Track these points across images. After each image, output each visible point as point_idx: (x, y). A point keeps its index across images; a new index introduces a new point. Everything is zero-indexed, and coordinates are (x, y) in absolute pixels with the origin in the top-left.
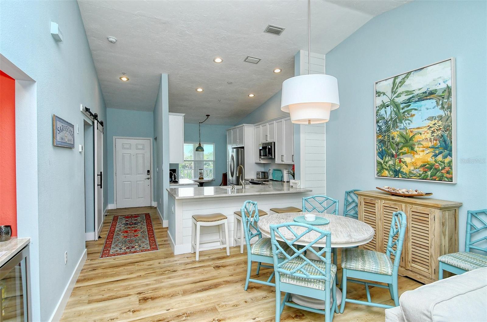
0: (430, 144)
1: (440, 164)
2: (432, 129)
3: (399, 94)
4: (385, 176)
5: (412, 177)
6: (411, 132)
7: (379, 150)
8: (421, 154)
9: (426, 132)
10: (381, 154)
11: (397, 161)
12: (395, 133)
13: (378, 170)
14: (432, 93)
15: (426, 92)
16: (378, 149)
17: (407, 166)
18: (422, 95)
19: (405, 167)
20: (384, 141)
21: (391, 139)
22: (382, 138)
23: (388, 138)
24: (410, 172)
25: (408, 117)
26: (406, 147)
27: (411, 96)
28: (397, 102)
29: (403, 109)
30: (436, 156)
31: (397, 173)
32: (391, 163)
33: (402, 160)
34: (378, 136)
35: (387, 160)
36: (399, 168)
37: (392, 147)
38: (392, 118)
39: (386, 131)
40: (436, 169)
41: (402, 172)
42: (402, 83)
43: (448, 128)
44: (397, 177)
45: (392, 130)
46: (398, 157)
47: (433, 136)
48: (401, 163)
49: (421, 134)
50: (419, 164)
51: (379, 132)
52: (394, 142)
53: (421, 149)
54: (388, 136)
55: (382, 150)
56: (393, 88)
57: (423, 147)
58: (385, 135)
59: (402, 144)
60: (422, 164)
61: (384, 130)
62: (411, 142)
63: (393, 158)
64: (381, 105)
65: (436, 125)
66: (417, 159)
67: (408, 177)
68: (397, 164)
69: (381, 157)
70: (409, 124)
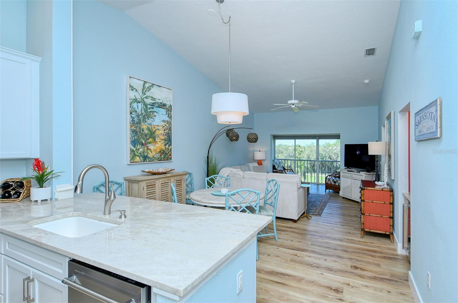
0: (163, 138)
1: (167, 150)
2: (164, 128)
3: (147, 96)
4: (137, 161)
5: (154, 160)
6: (154, 127)
7: (132, 139)
8: (159, 143)
9: (161, 129)
10: (134, 143)
11: (146, 148)
12: (144, 126)
13: (131, 157)
14: (164, 105)
15: (161, 103)
16: (131, 137)
17: (151, 152)
18: (160, 104)
19: (150, 153)
20: (136, 131)
21: (141, 130)
22: (135, 128)
23: (140, 130)
24: (153, 157)
25: (153, 116)
26: (151, 138)
27: (154, 102)
28: (146, 102)
29: (149, 109)
30: (165, 145)
31: (145, 158)
32: (141, 150)
33: (149, 147)
34: (131, 126)
35: (138, 148)
36: (147, 154)
37: (142, 138)
38: (142, 114)
39: (138, 123)
40: (165, 153)
41: (149, 157)
42: (149, 89)
43: (170, 129)
44: (145, 161)
45: (142, 124)
46: (146, 145)
47: (165, 132)
48: (148, 150)
49: (159, 130)
50: (158, 150)
51: (132, 123)
52: (144, 133)
53: (159, 140)
54: (139, 127)
55: (135, 139)
56: (143, 90)
57: (160, 139)
58: (137, 126)
59: (149, 136)
60: (159, 150)
61: (136, 122)
62: (154, 135)
63: (143, 146)
64: (134, 99)
65: (166, 126)
66: (157, 147)
67: (152, 160)
68: (145, 151)
69: (133, 145)
70: (153, 121)
